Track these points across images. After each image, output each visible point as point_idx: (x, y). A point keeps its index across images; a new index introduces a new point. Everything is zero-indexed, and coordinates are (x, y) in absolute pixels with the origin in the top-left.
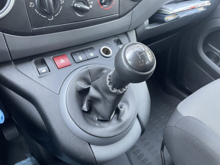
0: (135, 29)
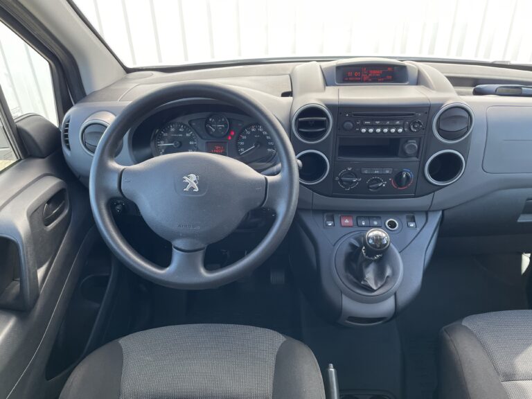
0: (443, 211)
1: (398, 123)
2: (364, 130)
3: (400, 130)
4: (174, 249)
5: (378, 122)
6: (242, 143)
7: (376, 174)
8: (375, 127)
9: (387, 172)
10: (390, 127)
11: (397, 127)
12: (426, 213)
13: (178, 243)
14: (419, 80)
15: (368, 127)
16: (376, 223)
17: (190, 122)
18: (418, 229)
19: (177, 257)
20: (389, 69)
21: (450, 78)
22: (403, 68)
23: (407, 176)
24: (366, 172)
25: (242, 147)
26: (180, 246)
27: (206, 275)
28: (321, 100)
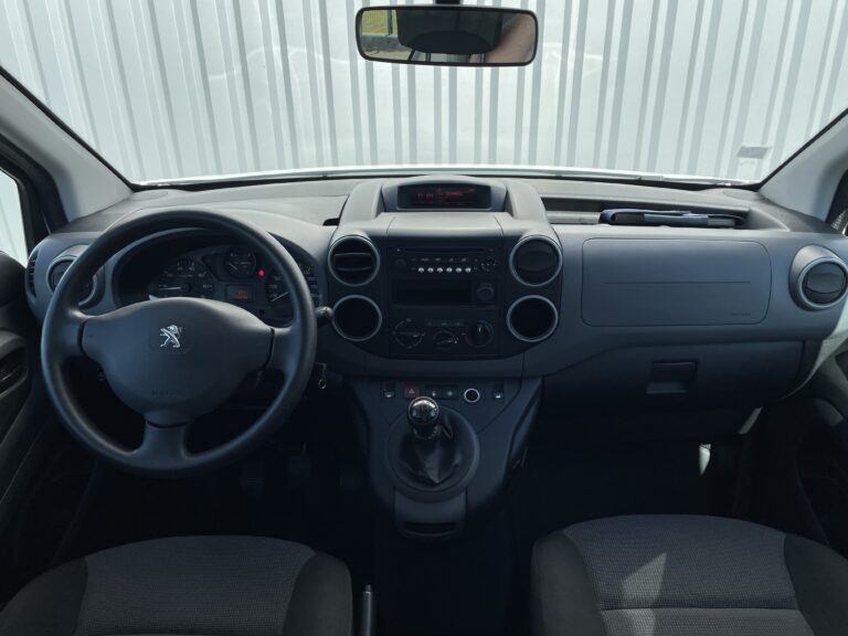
1: (464, 260)
2: (421, 270)
3: (469, 270)
4: (148, 426)
5: (438, 259)
6: (275, 286)
7: (444, 327)
8: (435, 266)
9: (458, 324)
10: (454, 266)
11: (464, 266)
12: (519, 380)
13: (153, 416)
14: (505, 206)
15: (426, 266)
16: (450, 394)
17: (204, 259)
18: (507, 402)
19: (150, 434)
20: (472, 190)
21: (545, 201)
22: (487, 189)
23: (484, 329)
24: (430, 324)
25: (274, 291)
26: (155, 421)
27: (186, 460)
28: (366, 231)
